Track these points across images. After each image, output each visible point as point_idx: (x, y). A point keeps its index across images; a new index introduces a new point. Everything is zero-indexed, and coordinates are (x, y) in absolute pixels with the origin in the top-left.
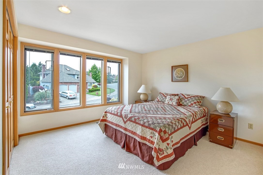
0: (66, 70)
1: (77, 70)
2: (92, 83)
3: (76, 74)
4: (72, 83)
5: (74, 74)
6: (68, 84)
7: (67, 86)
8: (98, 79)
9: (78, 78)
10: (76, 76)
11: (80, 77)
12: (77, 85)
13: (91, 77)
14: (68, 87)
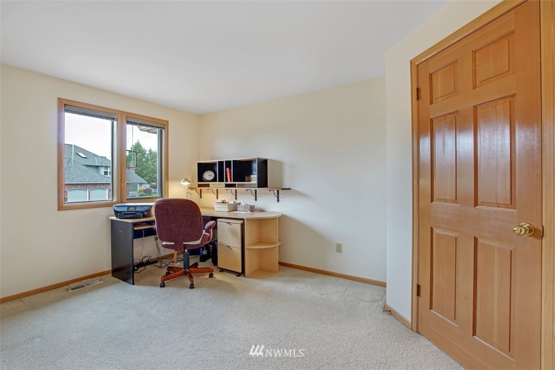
0: (79, 157)
1: (103, 157)
2: (137, 185)
3: (102, 166)
4: (98, 186)
5: (97, 164)
6: (89, 186)
7: (85, 191)
8: (146, 175)
9: (106, 173)
10: (102, 170)
11: (111, 171)
12: (107, 190)
13: (134, 172)
14: (89, 194)
